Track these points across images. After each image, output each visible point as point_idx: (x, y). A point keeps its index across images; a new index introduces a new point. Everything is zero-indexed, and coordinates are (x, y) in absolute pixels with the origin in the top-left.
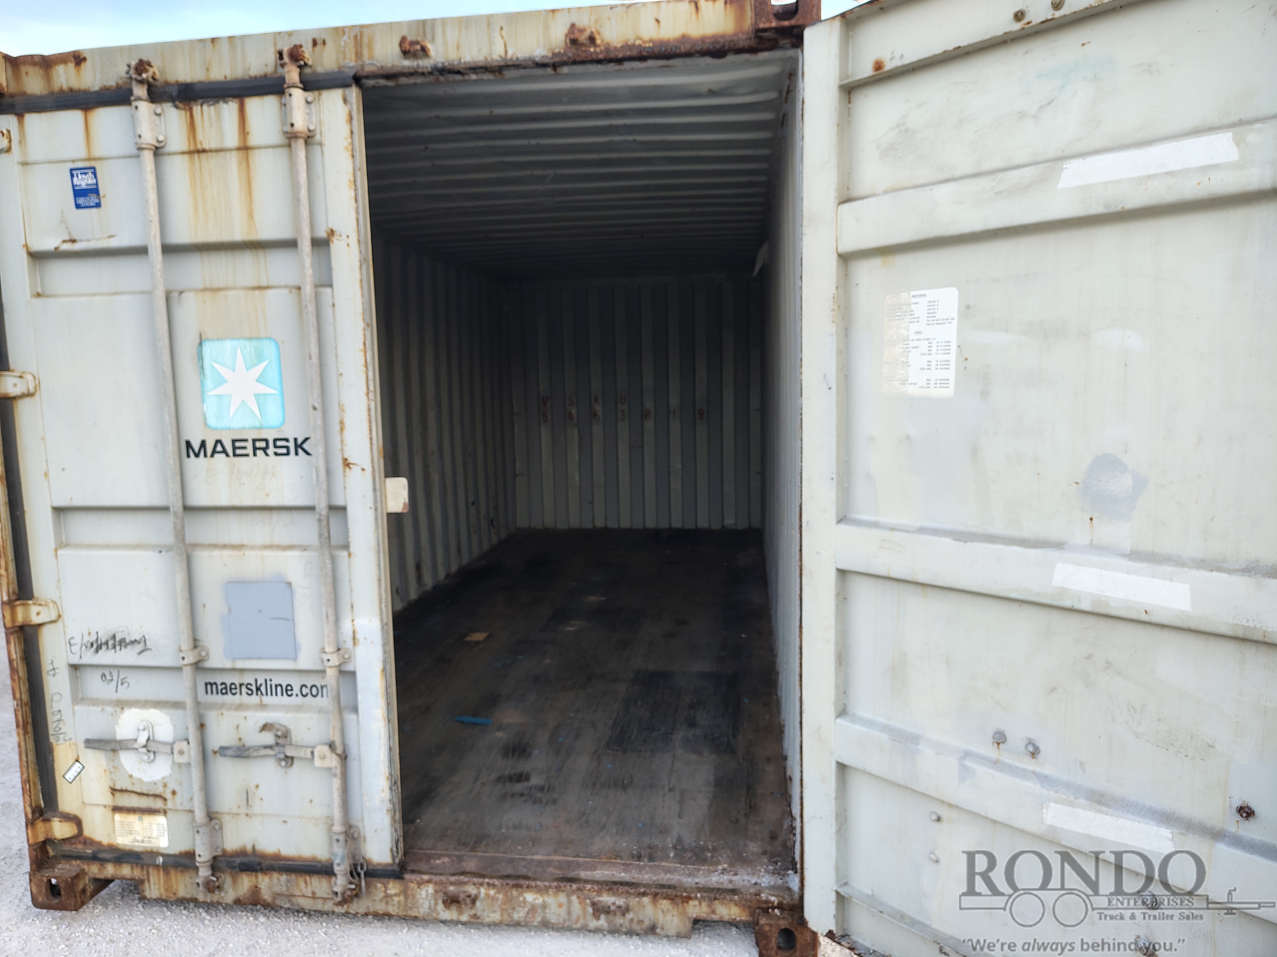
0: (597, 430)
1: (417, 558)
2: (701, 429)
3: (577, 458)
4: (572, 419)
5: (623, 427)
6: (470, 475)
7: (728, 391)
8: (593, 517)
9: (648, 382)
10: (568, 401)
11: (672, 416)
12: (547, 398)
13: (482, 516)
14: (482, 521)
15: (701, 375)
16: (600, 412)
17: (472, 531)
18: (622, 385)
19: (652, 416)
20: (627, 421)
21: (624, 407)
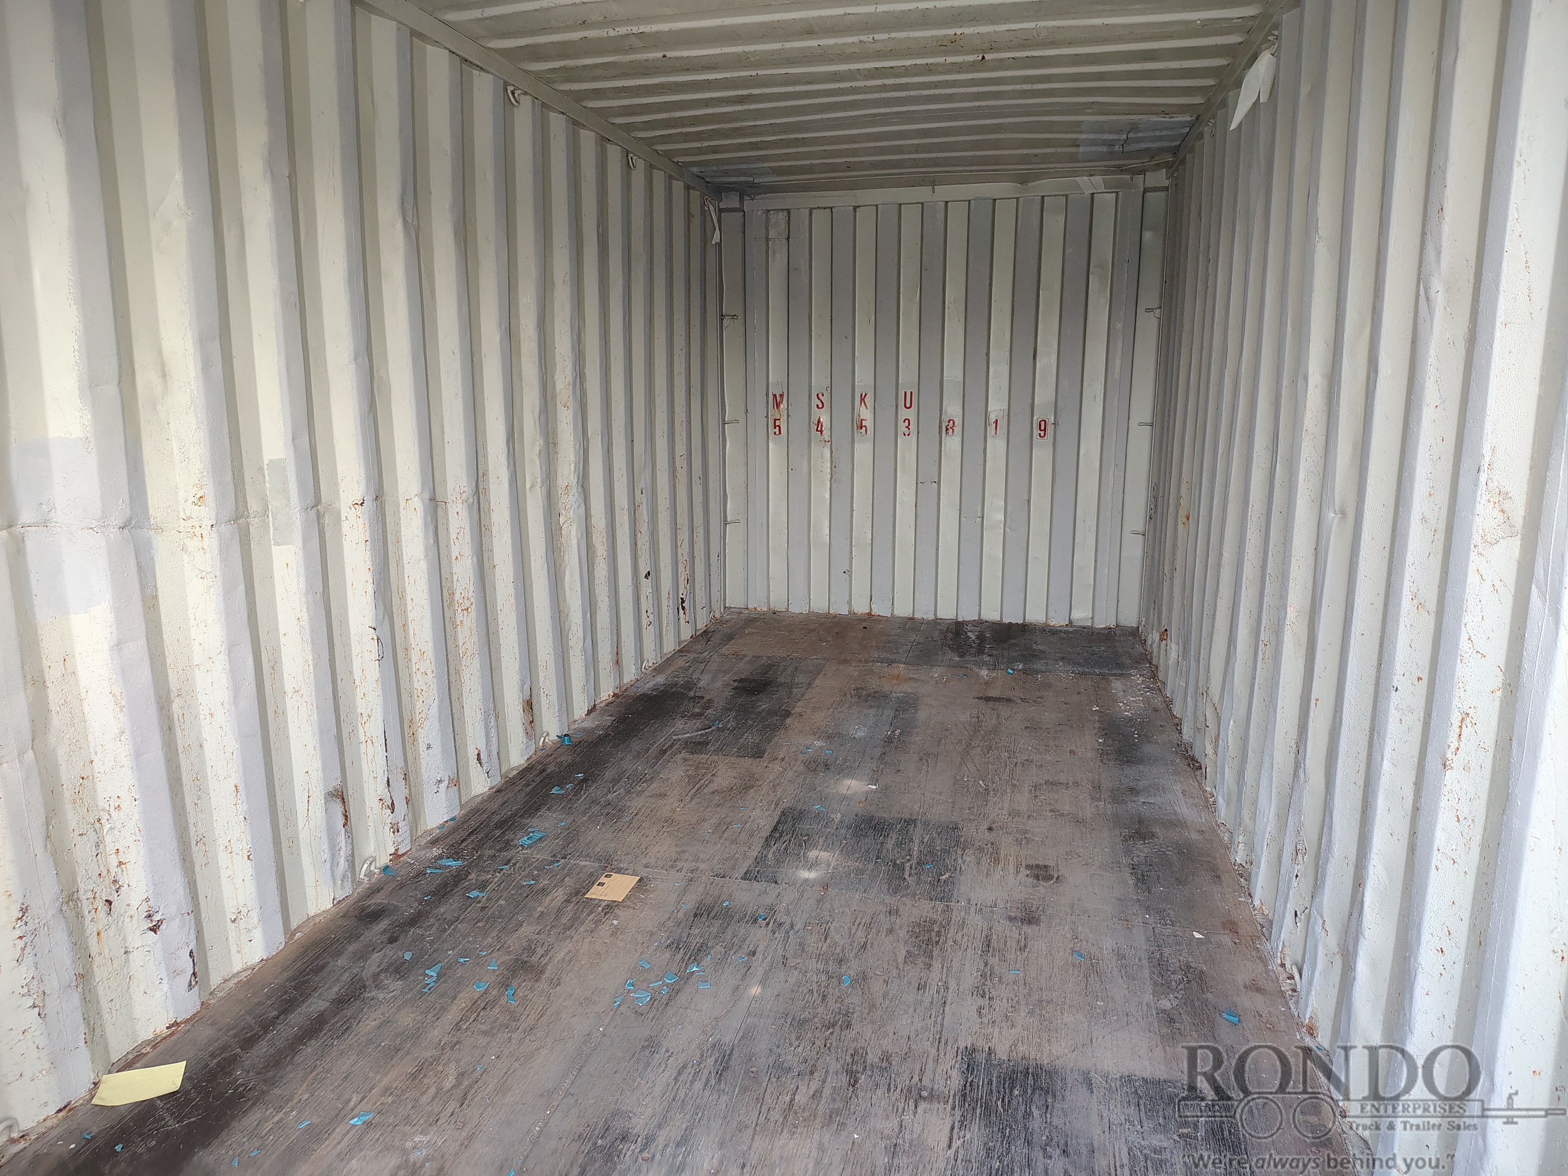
0: (863, 450)
1: (527, 687)
2: (1042, 453)
3: (828, 496)
4: (821, 431)
5: (907, 448)
6: (644, 527)
7: (1094, 389)
8: (850, 596)
9: (953, 370)
10: (814, 401)
11: (991, 430)
12: (781, 396)
13: (664, 595)
14: (665, 603)
15: (1047, 361)
16: (868, 423)
17: (645, 622)
18: (908, 376)
19: (958, 429)
20: (914, 437)
21: (911, 414)
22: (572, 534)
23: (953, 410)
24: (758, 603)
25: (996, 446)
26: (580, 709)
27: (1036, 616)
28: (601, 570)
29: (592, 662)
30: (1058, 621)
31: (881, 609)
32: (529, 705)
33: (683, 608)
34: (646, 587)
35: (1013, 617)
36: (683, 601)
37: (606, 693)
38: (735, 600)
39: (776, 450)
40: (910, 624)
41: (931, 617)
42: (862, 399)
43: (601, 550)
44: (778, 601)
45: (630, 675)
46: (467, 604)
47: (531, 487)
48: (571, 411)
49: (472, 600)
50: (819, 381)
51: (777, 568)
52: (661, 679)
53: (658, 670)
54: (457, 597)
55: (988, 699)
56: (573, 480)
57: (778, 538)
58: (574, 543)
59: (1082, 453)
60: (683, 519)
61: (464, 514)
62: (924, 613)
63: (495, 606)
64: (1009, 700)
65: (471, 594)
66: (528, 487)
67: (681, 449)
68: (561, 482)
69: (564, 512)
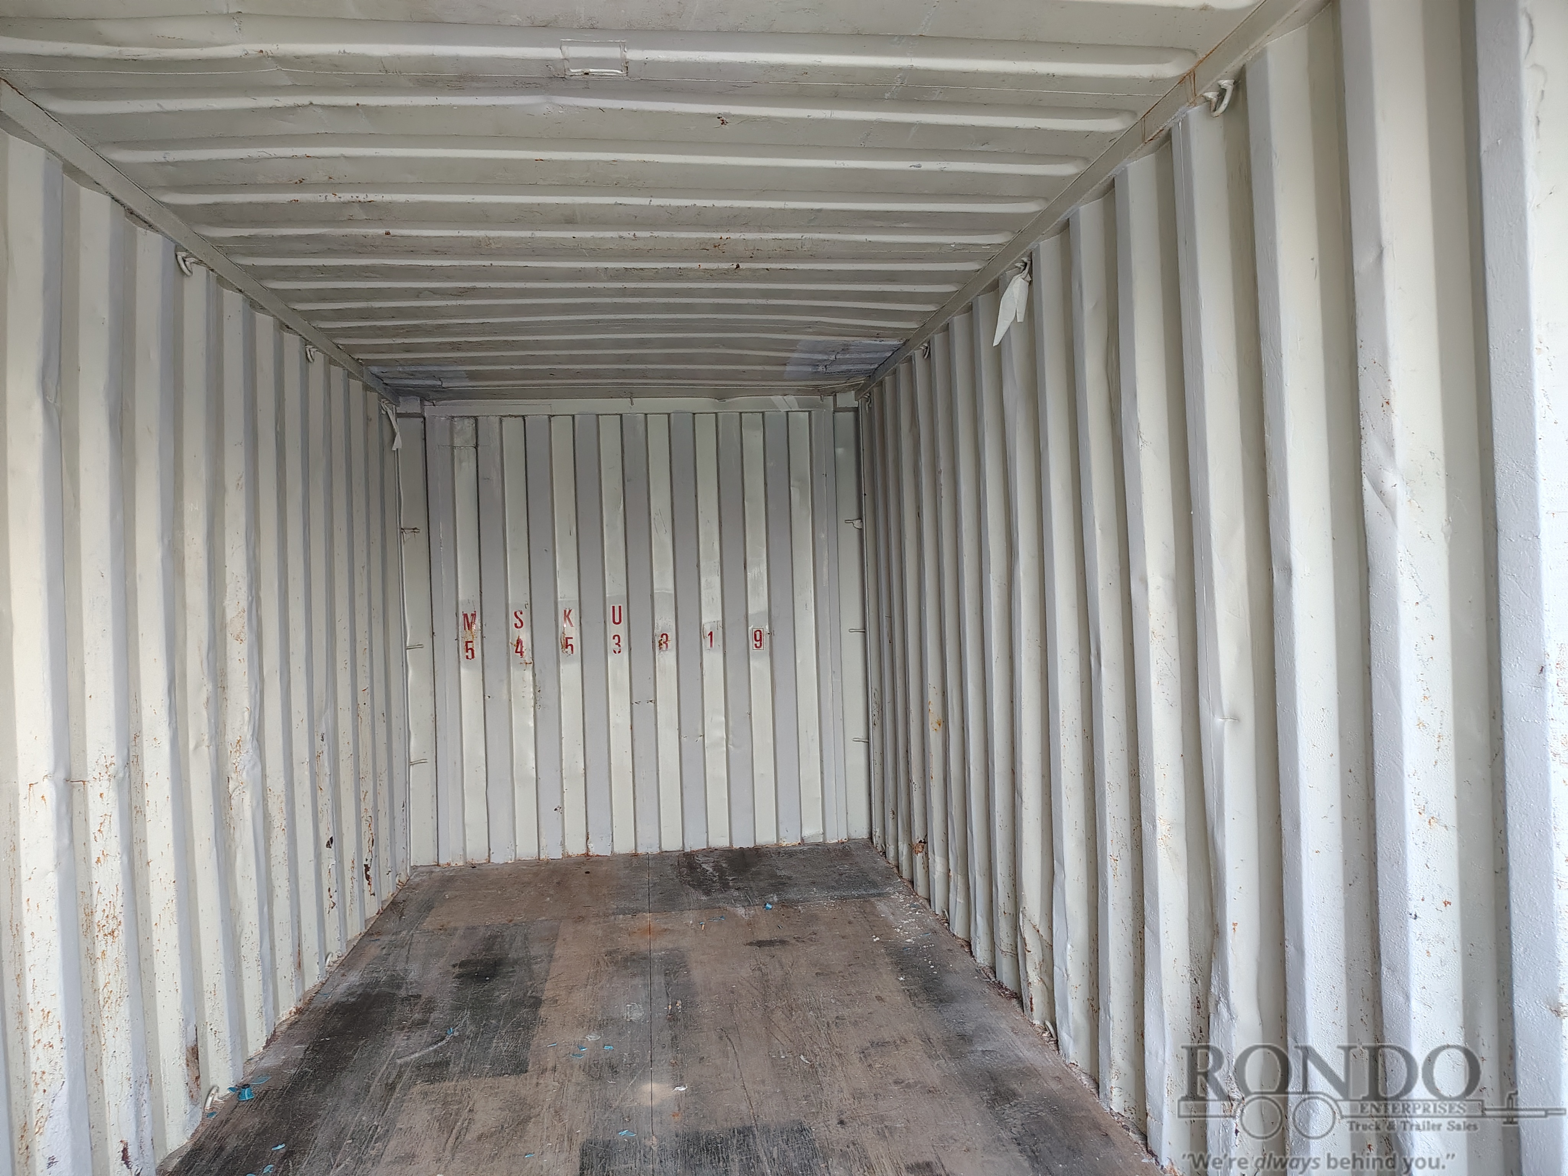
0: (570, 671)
1: (191, 1029)
2: (760, 664)
3: (532, 724)
4: (521, 653)
5: (618, 665)
6: (325, 783)
7: (806, 596)
8: (563, 836)
9: (664, 582)
10: (513, 620)
11: (707, 642)
12: (474, 615)
13: (348, 865)
14: (348, 875)
15: (757, 572)
16: (575, 642)
17: (327, 904)
18: (615, 588)
19: (672, 643)
20: (625, 654)
21: (621, 630)
22: (245, 803)
23: (666, 623)
24: (450, 857)
25: (713, 659)
26: (256, 1042)
27: (766, 837)
28: (279, 846)
29: (270, 974)
30: (790, 840)
31: (599, 848)
32: (194, 1054)
33: (368, 877)
34: (328, 855)
35: (742, 842)
36: (367, 868)
37: (287, 1009)
38: (423, 857)
39: (469, 677)
40: (634, 861)
41: (655, 850)
42: (567, 616)
43: (279, 820)
44: (476, 852)
45: (313, 978)
46: (112, 925)
47: (196, 747)
48: (245, 645)
49: (121, 918)
50: (517, 596)
51: (475, 812)
52: (354, 978)
53: (347, 964)
54: (98, 917)
55: (760, 944)
56: (247, 732)
57: (474, 776)
58: (248, 814)
59: (798, 661)
60: (366, 767)
61: (111, 795)
62: (648, 847)
63: (148, 920)
64: (783, 942)
65: (119, 909)
66: (191, 746)
67: (363, 683)
68: (231, 737)
69: (233, 775)
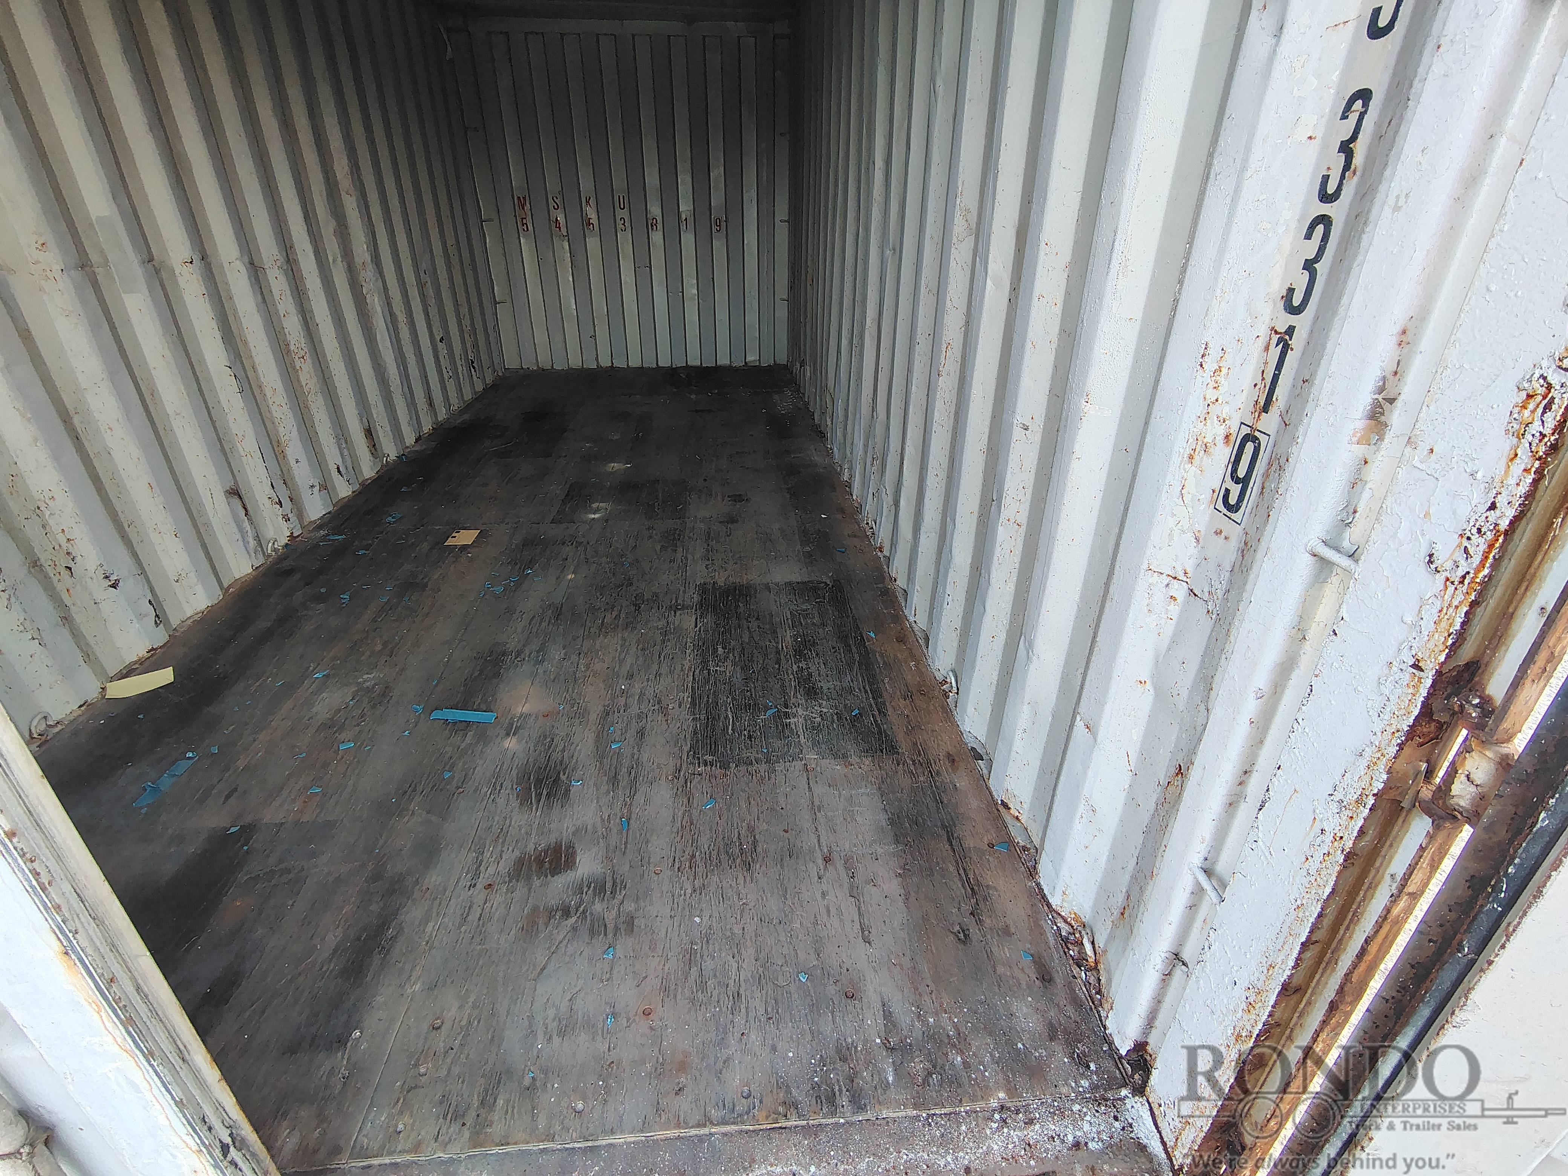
0: (593, 243)
1: (365, 420)
2: (719, 244)
3: (571, 279)
4: (560, 228)
5: (625, 240)
6: (432, 301)
7: (751, 195)
9: (652, 179)
10: (552, 204)
11: (683, 227)
12: (524, 198)
14: (459, 363)
15: (717, 173)
16: (594, 220)
17: (446, 376)
18: (619, 182)
19: (660, 226)
20: (629, 232)
21: (624, 213)
22: (375, 303)
23: (655, 210)
24: (529, 363)
25: (688, 239)
26: (410, 439)
27: (724, 361)
28: (405, 333)
29: (412, 404)
30: (738, 363)
31: (619, 363)
32: (369, 433)
33: (474, 368)
34: (442, 348)
35: (708, 363)
36: (472, 362)
37: (427, 428)
38: (512, 362)
39: (526, 243)
40: (641, 371)
41: (654, 365)
42: (587, 202)
43: (402, 318)
45: (442, 415)
46: (302, 353)
47: (334, 261)
48: (354, 198)
49: (306, 350)
50: (552, 184)
51: (541, 337)
52: (466, 417)
53: (462, 411)
54: (292, 347)
56: (367, 257)
57: (538, 314)
58: (379, 310)
59: (745, 242)
60: (462, 298)
61: (282, 279)
62: (650, 363)
63: (325, 356)
65: (303, 345)
66: (331, 261)
67: (451, 241)
68: (358, 260)
69: (364, 284)
